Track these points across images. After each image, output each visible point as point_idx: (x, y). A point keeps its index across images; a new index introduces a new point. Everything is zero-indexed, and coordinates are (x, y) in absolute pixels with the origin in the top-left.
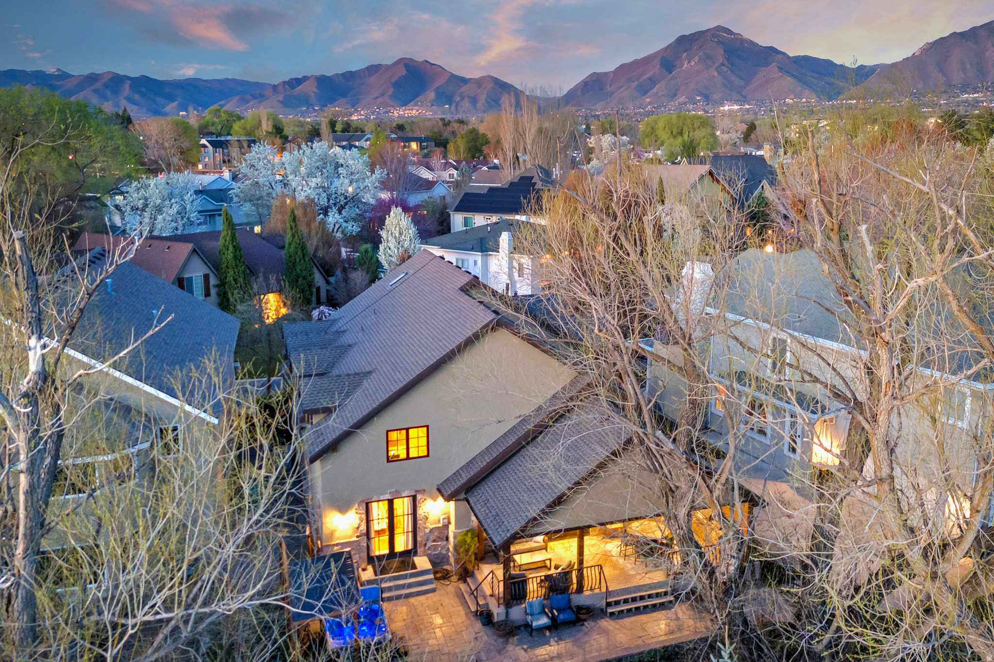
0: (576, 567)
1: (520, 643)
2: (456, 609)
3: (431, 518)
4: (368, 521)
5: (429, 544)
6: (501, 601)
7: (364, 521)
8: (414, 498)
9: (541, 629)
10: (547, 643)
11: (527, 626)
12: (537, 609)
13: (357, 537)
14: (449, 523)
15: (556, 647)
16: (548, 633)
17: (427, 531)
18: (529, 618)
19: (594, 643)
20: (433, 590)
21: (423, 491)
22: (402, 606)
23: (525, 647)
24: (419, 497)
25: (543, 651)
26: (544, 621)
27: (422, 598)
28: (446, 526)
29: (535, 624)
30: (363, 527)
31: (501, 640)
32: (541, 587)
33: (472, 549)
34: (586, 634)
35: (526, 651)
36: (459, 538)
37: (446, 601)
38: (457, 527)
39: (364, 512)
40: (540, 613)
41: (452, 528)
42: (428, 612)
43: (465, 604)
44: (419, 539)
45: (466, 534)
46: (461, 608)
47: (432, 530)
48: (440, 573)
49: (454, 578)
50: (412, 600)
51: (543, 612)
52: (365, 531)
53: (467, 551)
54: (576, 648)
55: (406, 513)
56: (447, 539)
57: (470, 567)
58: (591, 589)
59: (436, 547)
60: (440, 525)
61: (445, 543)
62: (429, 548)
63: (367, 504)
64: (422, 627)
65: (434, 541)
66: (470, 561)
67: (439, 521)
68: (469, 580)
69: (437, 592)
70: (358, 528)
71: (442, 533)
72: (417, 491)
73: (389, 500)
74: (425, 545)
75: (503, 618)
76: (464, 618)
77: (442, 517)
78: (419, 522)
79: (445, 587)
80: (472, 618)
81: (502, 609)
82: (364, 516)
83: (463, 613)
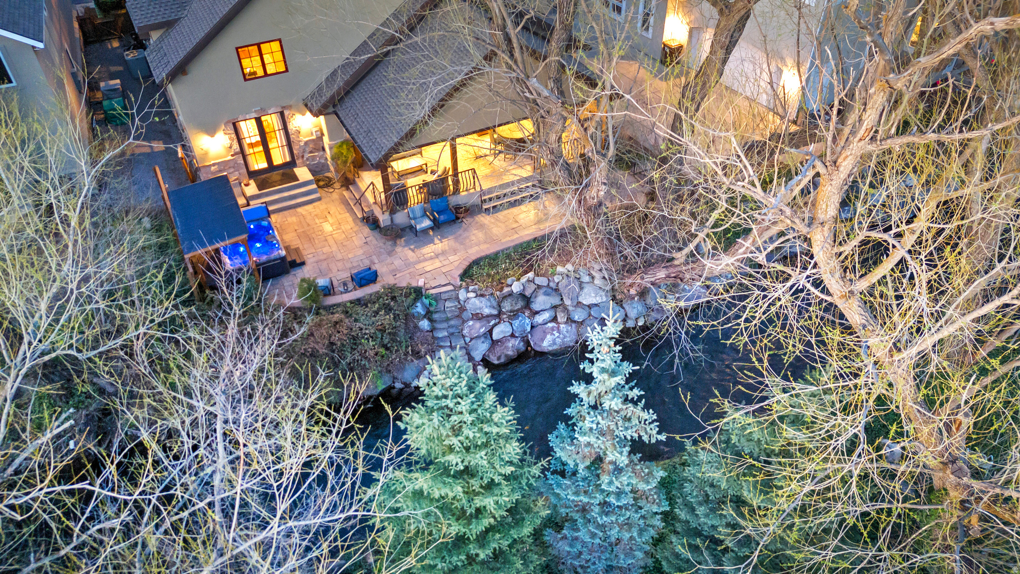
0: (450, 173)
1: (407, 243)
2: (344, 216)
3: (303, 131)
4: (240, 140)
5: (307, 155)
6: (385, 208)
7: (235, 141)
8: (282, 114)
9: (425, 231)
10: (432, 241)
11: (412, 228)
12: (419, 213)
13: (232, 155)
14: (323, 134)
15: (440, 245)
16: (431, 233)
17: (302, 144)
18: (413, 222)
19: (473, 238)
20: (319, 199)
21: (289, 107)
22: (291, 216)
23: (412, 247)
24: (286, 113)
25: (428, 250)
26: (427, 223)
27: (309, 207)
28: (320, 138)
29: (418, 227)
30: (236, 146)
31: (390, 243)
32: (421, 193)
33: (350, 160)
34: (465, 230)
35: (413, 251)
36: (335, 150)
37: (333, 210)
38: (331, 139)
39: (233, 132)
40: (423, 216)
41: (326, 139)
42: (317, 221)
43: (351, 211)
44: (295, 152)
45: (341, 146)
46: (348, 214)
47: (306, 143)
48: (322, 181)
49: (337, 185)
50: (299, 210)
51: (424, 215)
52: (238, 150)
53: (345, 162)
54: (457, 244)
55: (276, 128)
56: (324, 149)
57: (350, 176)
58: (467, 190)
59: (314, 158)
60: (314, 137)
61: (322, 153)
62: (307, 159)
63: (234, 124)
64: (314, 236)
65: (311, 152)
66: (350, 171)
67: (312, 134)
68: (350, 187)
69: (323, 200)
70: (231, 147)
71: (317, 144)
72: (284, 107)
73: (256, 118)
74: (303, 157)
75: (389, 223)
76: (352, 224)
77: (314, 130)
78: (292, 136)
79: (329, 195)
80: (360, 224)
81: (387, 216)
82: (234, 136)
83: (350, 219)
